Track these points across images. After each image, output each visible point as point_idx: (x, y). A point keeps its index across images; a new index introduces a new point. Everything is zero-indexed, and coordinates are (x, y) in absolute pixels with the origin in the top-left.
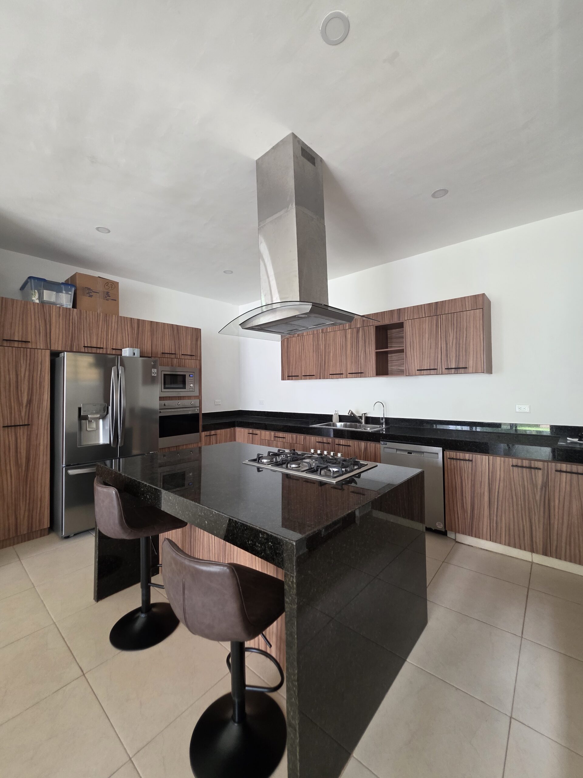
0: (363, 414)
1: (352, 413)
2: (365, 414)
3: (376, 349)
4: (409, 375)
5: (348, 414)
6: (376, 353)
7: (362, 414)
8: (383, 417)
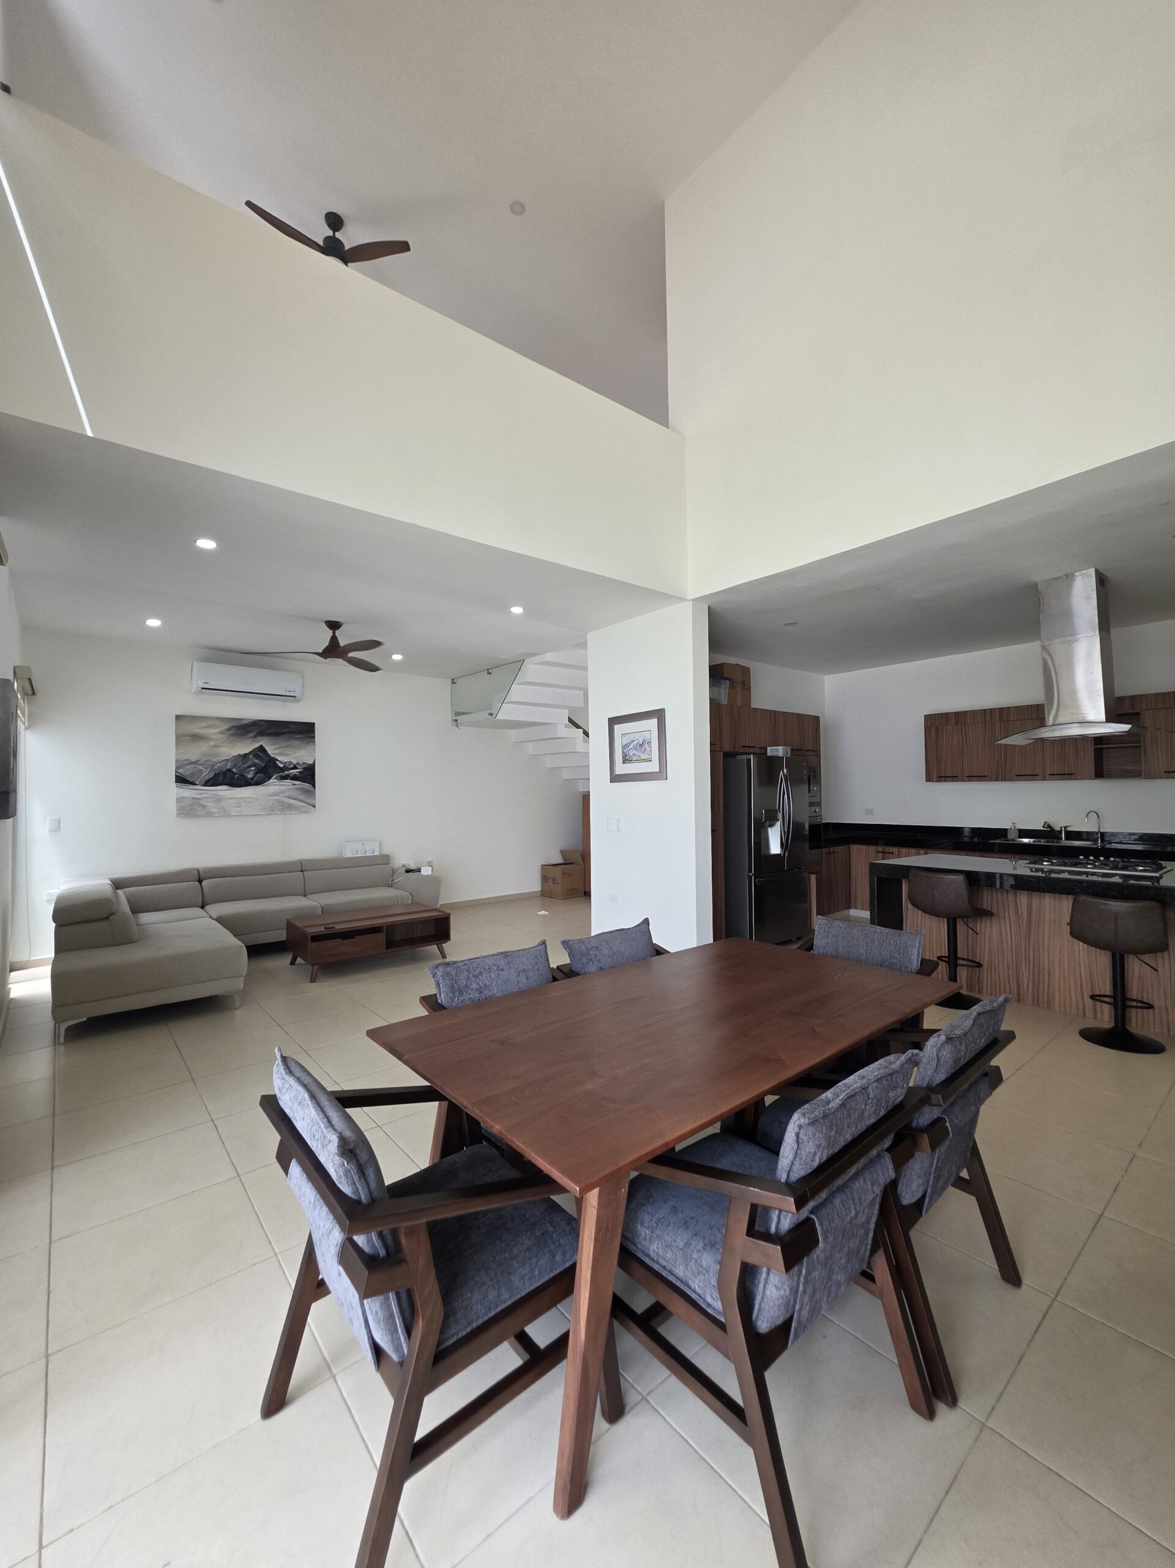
0: (1063, 828)
1: (1049, 826)
2: (1065, 827)
3: (1095, 745)
4: (1150, 777)
5: (1044, 827)
6: (1095, 749)
7: (1061, 828)
8: (1097, 831)
